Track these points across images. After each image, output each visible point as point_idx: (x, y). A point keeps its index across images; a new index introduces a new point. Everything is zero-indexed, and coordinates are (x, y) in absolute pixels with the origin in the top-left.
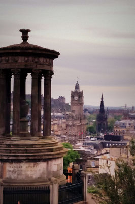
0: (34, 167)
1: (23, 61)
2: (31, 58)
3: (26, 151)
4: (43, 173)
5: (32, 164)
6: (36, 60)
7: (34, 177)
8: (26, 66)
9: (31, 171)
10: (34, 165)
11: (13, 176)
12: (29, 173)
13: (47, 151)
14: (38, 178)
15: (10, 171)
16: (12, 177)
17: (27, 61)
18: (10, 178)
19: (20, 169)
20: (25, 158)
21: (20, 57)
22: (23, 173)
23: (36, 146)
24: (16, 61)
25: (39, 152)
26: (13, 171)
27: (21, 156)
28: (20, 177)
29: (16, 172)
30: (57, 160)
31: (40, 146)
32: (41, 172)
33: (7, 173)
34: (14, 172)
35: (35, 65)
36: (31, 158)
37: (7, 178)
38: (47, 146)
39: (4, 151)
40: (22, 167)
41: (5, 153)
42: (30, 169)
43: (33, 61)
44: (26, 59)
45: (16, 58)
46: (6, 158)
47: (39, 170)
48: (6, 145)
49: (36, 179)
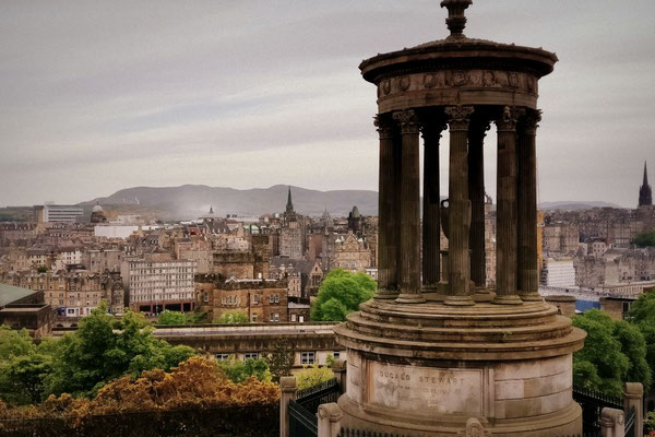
0: (441, 379)
1: (421, 87)
2: (441, 76)
3: (419, 335)
4: (469, 400)
5: (436, 373)
6: (458, 79)
7: (442, 409)
8: (428, 98)
9: (434, 391)
10: (442, 374)
11: (390, 400)
12: (427, 396)
13: (482, 338)
14: (455, 413)
15: (381, 386)
16: (387, 403)
17: (430, 86)
18: (383, 405)
19: (403, 383)
20: (409, 354)
21: (413, 77)
22: (412, 395)
23: (453, 323)
24: (404, 89)
25: (455, 341)
26: (387, 387)
27: (402, 347)
28: (405, 405)
29: (394, 390)
30: (523, 366)
31: (466, 324)
32: (464, 397)
33: (376, 391)
34: (390, 388)
35: (454, 93)
36: (426, 354)
37: (377, 404)
38: (490, 323)
39: (370, 331)
40: (408, 377)
41: (372, 335)
42: (429, 386)
43: (447, 83)
44: (429, 78)
45: (405, 80)
46: (368, 350)
47: (458, 392)
48: (379, 314)
49: (447, 414)
